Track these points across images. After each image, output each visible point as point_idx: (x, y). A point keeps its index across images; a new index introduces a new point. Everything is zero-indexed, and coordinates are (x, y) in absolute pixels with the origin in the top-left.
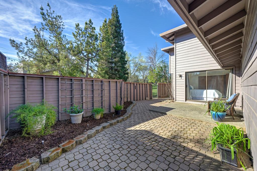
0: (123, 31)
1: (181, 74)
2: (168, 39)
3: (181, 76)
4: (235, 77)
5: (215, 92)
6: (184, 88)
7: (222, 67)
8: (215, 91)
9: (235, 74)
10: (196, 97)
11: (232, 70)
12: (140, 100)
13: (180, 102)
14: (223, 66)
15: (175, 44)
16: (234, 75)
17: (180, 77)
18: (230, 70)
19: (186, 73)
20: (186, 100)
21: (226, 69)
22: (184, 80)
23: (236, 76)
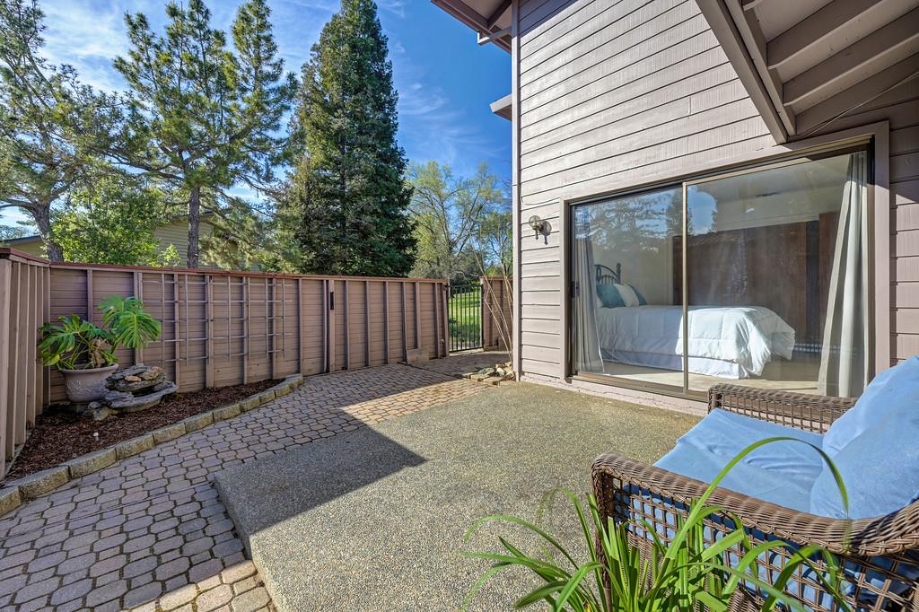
0: (389, 67)
1: (543, 214)
2: (488, 26)
3: (542, 228)
4: (893, 208)
5: (750, 324)
6: (560, 299)
7: (789, 141)
8: (749, 315)
9: (893, 186)
10: (638, 350)
11: (863, 155)
12: (386, 362)
13: (541, 382)
14: (791, 130)
15: (514, 41)
16: (882, 193)
17: (541, 237)
18: (847, 157)
19: (570, 207)
20: (570, 372)
21: (814, 158)
22: (560, 254)
23: (900, 199)
